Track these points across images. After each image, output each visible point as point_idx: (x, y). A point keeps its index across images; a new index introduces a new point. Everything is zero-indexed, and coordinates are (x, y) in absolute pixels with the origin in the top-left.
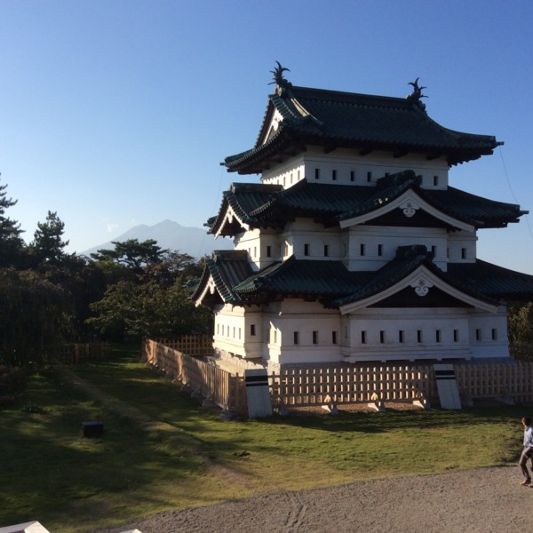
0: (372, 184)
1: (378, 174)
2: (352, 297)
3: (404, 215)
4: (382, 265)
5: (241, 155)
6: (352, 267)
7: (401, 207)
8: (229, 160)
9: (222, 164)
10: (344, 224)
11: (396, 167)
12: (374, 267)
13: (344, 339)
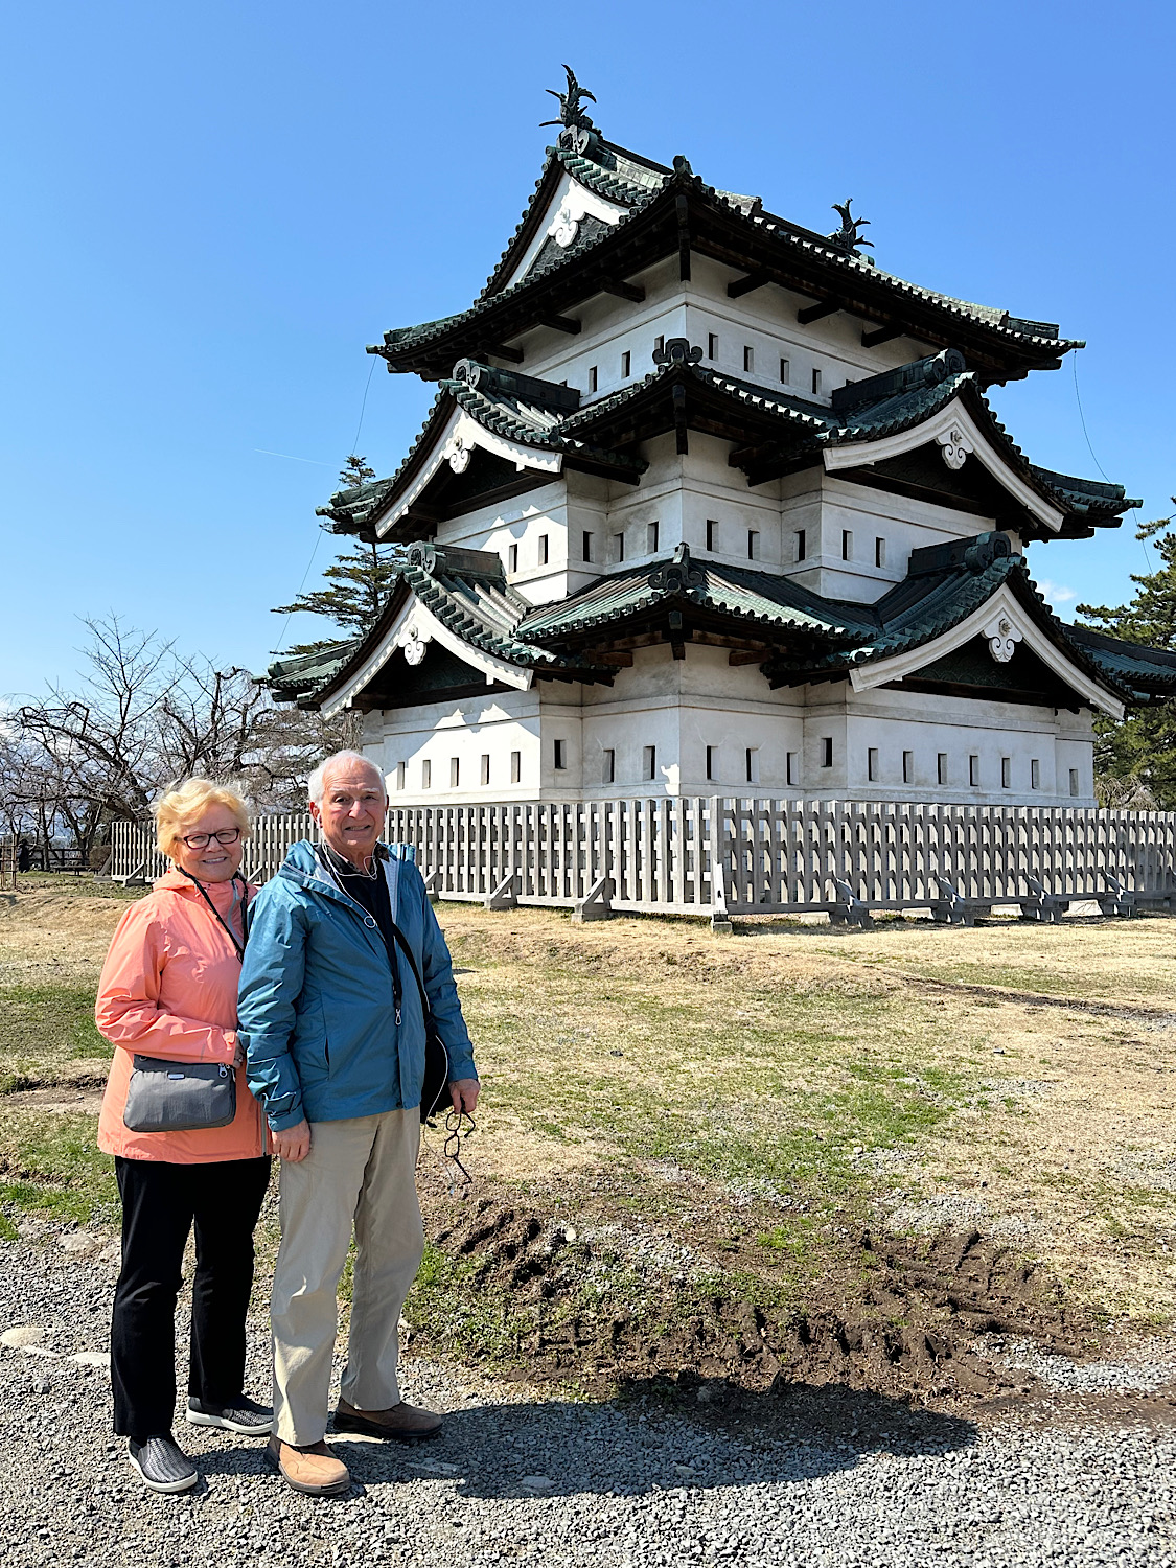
1: (832, 378)
2: (866, 649)
3: (942, 462)
4: (883, 590)
6: (831, 588)
7: (942, 441)
9: (374, 351)
10: (835, 459)
11: (868, 373)
12: (869, 594)
13: (818, 771)
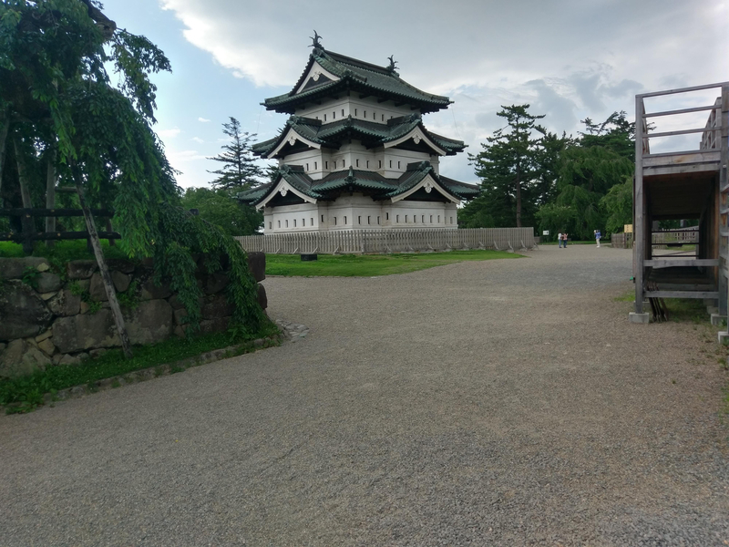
0: (385, 123)
1: (388, 117)
2: (395, 193)
3: (414, 142)
4: (400, 175)
5: (277, 98)
6: (387, 175)
7: (414, 137)
8: (267, 101)
9: (261, 104)
10: (386, 146)
11: (397, 114)
12: (397, 176)
13: (385, 221)
